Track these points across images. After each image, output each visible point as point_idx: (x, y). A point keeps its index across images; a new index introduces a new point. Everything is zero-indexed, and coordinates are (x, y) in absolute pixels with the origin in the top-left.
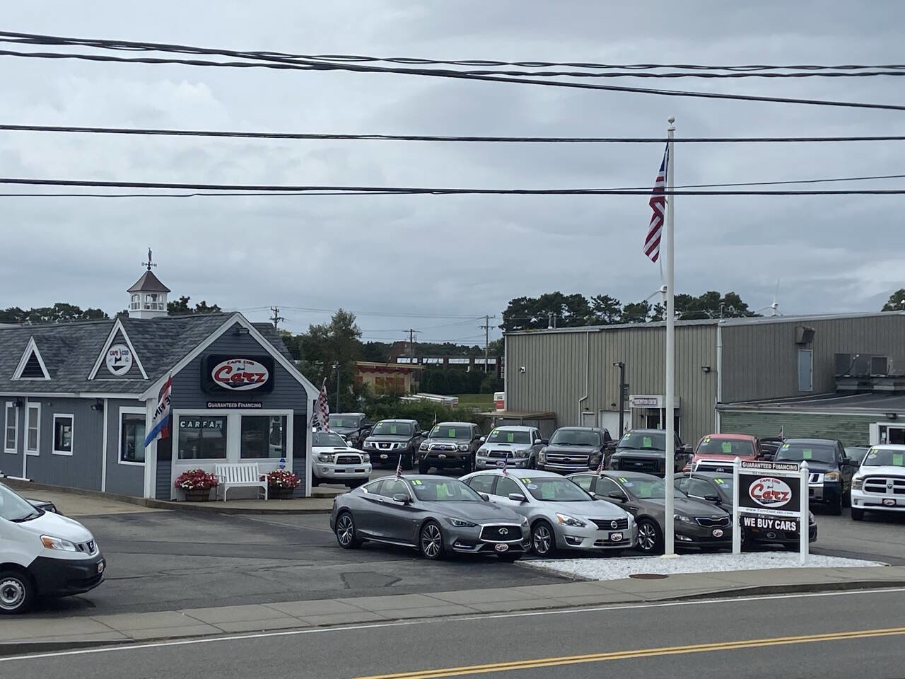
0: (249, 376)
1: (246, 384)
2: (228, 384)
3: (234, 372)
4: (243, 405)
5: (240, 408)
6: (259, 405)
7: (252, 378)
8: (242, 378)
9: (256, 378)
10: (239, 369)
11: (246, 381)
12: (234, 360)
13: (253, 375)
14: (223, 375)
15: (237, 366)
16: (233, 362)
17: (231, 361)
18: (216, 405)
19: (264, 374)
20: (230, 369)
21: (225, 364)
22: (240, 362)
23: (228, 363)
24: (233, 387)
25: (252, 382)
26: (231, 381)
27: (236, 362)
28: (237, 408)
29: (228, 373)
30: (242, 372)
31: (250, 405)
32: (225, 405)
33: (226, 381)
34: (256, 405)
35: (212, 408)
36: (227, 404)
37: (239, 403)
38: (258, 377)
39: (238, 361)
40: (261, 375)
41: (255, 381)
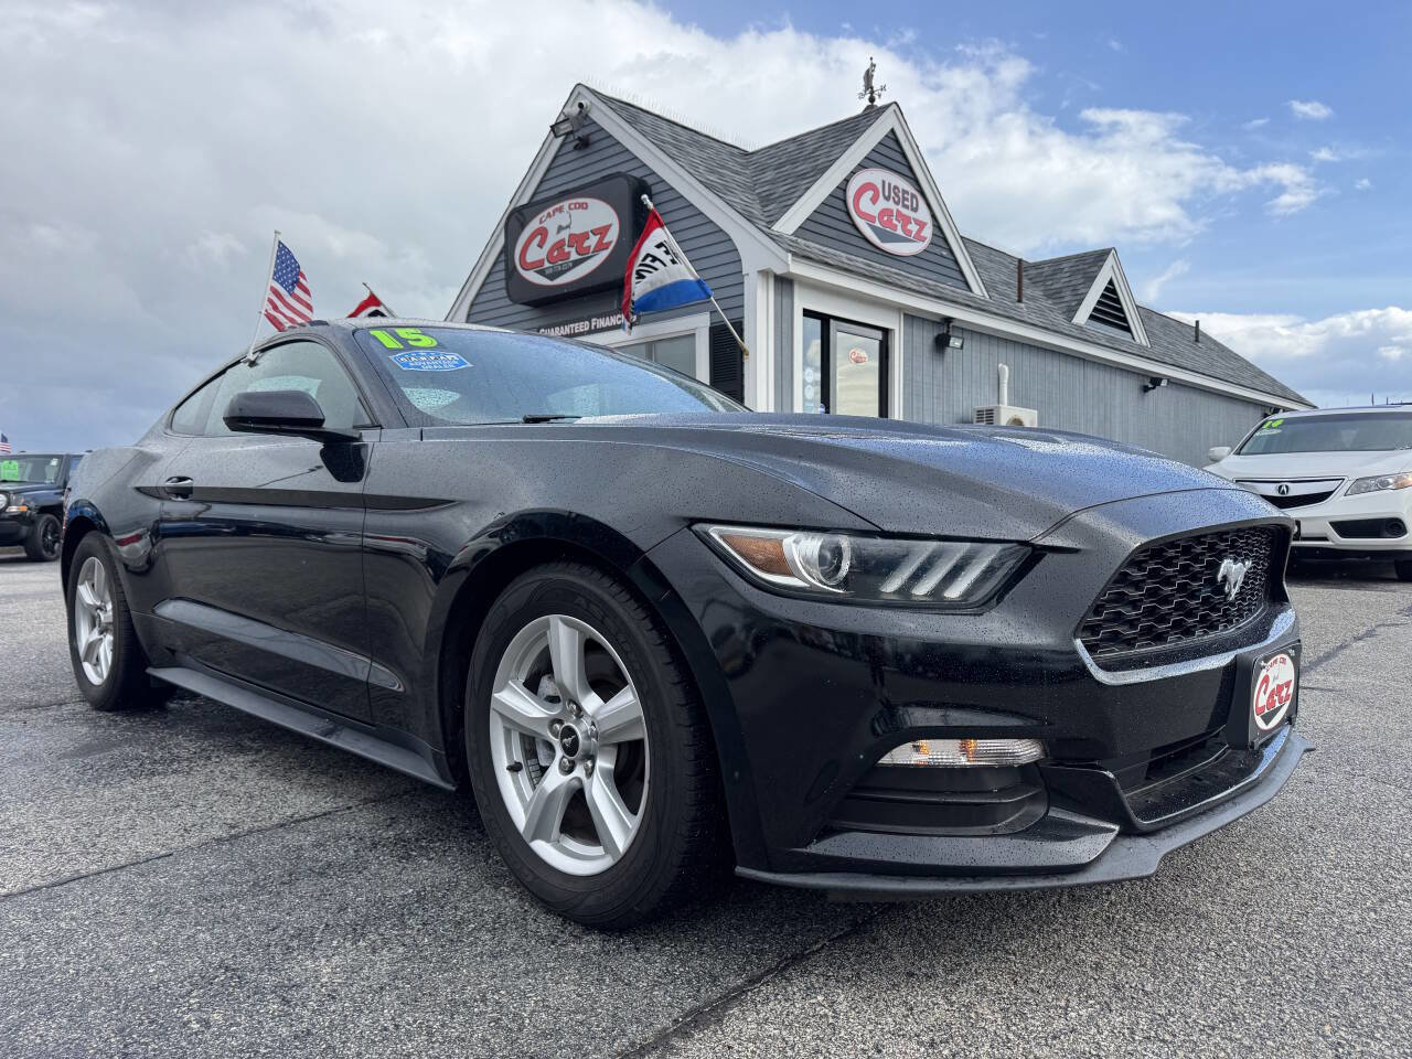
0: (579, 240)
2: (543, 272)
3: (552, 239)
4: (602, 323)
5: (596, 330)
7: (586, 244)
8: (567, 249)
9: (593, 241)
10: (560, 229)
11: (574, 255)
12: (550, 210)
13: (585, 236)
14: (533, 252)
15: (557, 223)
16: (549, 215)
17: (546, 213)
19: (611, 225)
20: (544, 236)
21: (534, 224)
22: (560, 210)
23: (540, 221)
24: (552, 277)
25: (586, 256)
26: (547, 264)
27: (554, 212)
28: (590, 332)
29: (540, 245)
30: (566, 235)
31: (614, 320)
32: (567, 330)
33: (537, 266)
36: (572, 326)
37: (594, 320)
38: (598, 237)
39: (557, 209)
40: (603, 231)
41: (592, 250)
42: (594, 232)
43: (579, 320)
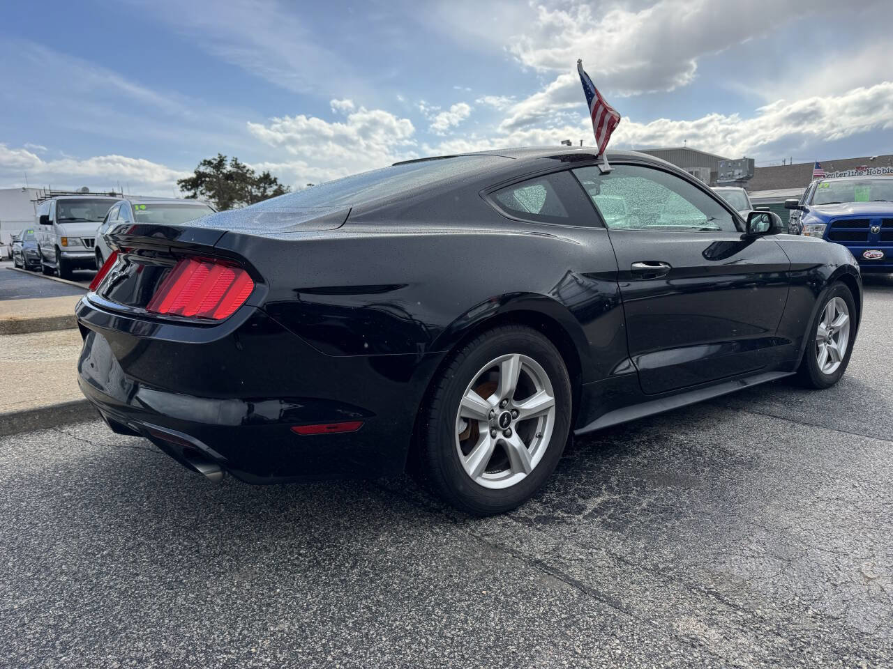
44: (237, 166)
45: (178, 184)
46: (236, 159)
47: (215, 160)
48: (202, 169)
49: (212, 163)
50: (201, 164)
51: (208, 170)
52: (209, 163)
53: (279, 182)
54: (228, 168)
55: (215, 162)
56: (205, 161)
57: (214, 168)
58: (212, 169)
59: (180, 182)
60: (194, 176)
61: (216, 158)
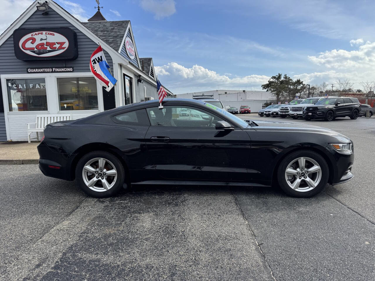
0: (51, 45)
1: (49, 51)
2: (34, 52)
3: (38, 42)
4: (57, 70)
5: (55, 72)
6: (71, 69)
7: (54, 46)
8: (45, 46)
9: (57, 46)
10: (42, 40)
11: (49, 49)
12: (37, 33)
13: (54, 44)
14: (29, 45)
15: (41, 37)
16: (36, 34)
17: (34, 33)
18: (34, 71)
19: (65, 42)
20: (34, 40)
21: (29, 36)
22: (42, 34)
23: (32, 35)
24: (38, 54)
25: (54, 50)
26: (36, 50)
27: (38, 34)
28: (52, 72)
29: (32, 43)
30: (45, 42)
31: (63, 70)
32: (42, 70)
33: (32, 50)
34: (69, 69)
35: (31, 73)
36: (44, 69)
37: (53, 69)
38: (60, 45)
39: (40, 33)
40: (62, 44)
41: (57, 48)
42: (58, 43)
43: (47, 68)
44: (286, 78)
45: (262, 87)
46: (286, 75)
47: (277, 76)
48: (272, 80)
49: (276, 77)
50: (271, 78)
51: (274, 80)
52: (274, 77)
53: (303, 83)
54: (282, 79)
55: (277, 77)
56: (273, 77)
57: (276, 79)
58: (275, 80)
59: (262, 86)
60: (268, 83)
61: (278, 75)
